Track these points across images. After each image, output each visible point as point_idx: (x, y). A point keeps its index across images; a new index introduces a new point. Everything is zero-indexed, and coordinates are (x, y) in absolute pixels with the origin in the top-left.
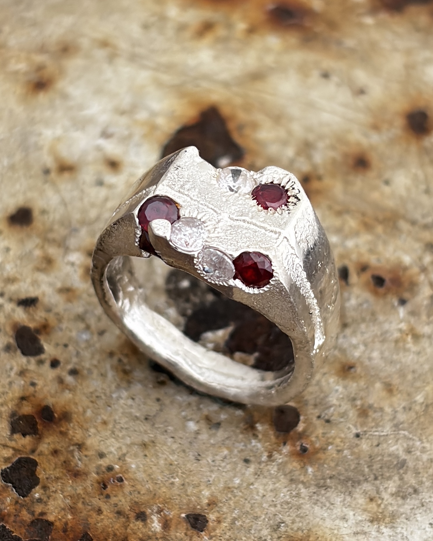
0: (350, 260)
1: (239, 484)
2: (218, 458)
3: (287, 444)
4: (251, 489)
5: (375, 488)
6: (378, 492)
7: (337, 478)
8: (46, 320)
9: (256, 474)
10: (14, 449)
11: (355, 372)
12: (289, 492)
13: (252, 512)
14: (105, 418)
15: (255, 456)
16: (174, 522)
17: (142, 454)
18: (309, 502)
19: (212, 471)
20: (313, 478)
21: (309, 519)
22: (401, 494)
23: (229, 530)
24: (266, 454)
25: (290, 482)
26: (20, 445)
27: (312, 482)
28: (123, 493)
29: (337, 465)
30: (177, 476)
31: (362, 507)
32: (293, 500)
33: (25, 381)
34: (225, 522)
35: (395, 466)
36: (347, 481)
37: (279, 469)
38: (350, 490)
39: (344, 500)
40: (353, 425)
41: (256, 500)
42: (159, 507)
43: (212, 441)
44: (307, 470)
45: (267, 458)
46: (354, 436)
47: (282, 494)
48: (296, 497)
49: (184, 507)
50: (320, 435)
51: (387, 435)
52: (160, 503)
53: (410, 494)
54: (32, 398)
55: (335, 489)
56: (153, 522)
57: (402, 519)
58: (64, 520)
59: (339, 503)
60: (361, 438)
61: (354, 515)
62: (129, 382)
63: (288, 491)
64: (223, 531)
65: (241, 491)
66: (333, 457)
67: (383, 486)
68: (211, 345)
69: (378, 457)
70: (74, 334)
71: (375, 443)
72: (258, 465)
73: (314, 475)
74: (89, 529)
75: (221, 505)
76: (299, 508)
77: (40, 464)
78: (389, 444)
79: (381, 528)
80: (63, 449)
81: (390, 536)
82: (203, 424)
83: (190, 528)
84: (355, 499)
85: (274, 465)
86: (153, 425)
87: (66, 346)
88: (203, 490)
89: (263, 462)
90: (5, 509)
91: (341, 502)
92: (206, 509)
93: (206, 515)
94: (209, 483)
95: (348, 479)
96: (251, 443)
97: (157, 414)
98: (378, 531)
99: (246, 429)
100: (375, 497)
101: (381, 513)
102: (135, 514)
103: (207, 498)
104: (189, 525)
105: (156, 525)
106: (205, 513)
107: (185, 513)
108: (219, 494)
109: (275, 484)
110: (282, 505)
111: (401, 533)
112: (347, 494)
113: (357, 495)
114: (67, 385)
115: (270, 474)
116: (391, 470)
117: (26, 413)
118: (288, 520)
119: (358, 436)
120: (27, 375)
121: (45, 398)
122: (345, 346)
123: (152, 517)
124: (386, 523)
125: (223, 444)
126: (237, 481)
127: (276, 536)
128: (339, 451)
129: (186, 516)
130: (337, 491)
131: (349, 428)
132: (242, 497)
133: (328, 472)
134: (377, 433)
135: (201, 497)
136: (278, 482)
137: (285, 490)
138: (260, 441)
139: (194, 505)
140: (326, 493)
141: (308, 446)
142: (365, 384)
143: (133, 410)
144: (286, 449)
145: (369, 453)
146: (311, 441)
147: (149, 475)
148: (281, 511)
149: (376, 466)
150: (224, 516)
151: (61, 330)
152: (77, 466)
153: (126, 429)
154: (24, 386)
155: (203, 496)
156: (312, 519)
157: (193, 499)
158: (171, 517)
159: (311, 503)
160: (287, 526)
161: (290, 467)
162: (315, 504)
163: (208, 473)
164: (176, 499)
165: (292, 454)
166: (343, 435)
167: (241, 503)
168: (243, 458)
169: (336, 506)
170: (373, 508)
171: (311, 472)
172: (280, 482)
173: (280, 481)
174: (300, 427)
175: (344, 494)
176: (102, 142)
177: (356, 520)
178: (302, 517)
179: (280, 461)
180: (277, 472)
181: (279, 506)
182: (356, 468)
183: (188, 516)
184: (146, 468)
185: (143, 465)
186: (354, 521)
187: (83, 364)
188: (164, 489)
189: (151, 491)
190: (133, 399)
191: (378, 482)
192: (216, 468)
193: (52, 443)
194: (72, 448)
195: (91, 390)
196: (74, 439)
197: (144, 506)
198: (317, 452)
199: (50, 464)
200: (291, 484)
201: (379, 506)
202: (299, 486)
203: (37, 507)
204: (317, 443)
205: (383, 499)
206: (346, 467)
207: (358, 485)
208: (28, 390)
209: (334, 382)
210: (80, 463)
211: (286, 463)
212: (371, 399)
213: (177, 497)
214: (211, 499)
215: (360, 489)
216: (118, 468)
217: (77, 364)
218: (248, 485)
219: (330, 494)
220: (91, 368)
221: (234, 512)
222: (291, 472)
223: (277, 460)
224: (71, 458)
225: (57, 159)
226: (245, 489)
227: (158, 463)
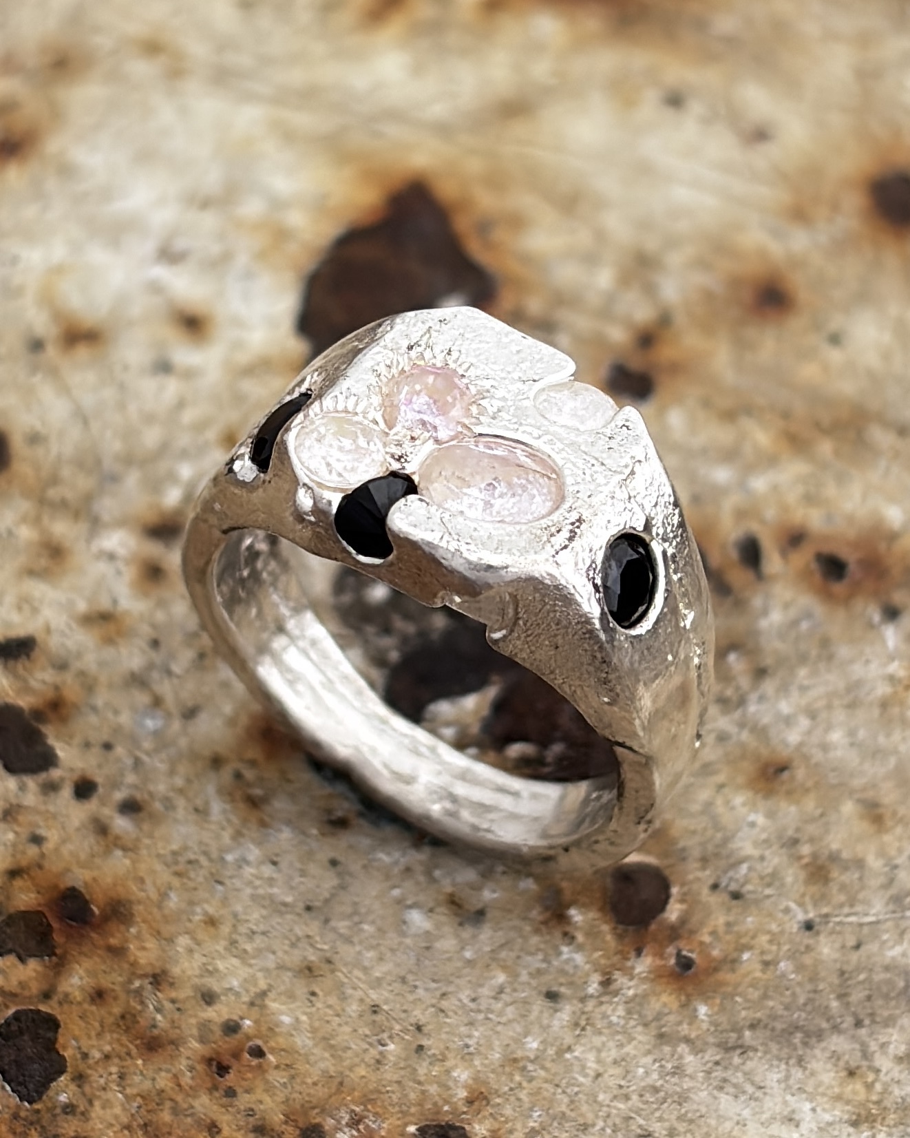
0: (762, 522)
1: (538, 1049)
2: (485, 991)
3: (645, 952)
4: (568, 1060)
5: (858, 1047)
6: (865, 1055)
7: (766, 1027)
8: (58, 689)
9: (576, 1024)
10: (2, 992)
11: (793, 778)
12: (657, 1065)
13: (573, 1114)
14: (212, 910)
15: (571, 983)
17: (306, 990)
18: (705, 1085)
19: (471, 1024)
20: (712, 1029)
21: (709, 1126)
24: (596, 978)
25: (658, 1042)
26: (15, 982)
27: (711, 1040)
28: (267, 1082)
29: (765, 996)
30: (390, 1037)
31: (829, 1092)
32: (667, 1082)
33: (16, 833)
35: (902, 992)
36: (791, 1034)
37: (629, 1012)
38: (800, 1052)
39: (787, 1078)
40: (795, 901)
41: (582, 1084)
42: (353, 1111)
43: (468, 954)
44: (695, 1010)
45: (599, 988)
46: (799, 929)
47: (641, 1070)
48: (674, 1074)
49: (413, 1110)
50: (721, 930)
51: (878, 922)
52: (353, 1101)
54: (35, 872)
55: (765, 1053)
59: (775, 1085)
60: (818, 933)
61: (814, 1110)
62: (263, 824)
63: (655, 1061)
65: (543, 1068)
66: (754, 979)
67: (876, 1040)
68: (449, 732)
69: (859, 975)
70: (125, 719)
71: (851, 942)
72: (580, 1005)
73: (711, 1023)
75: (498, 1100)
76: (682, 1098)
77: (65, 1024)
78: (885, 942)
80: (117, 988)
82: (443, 915)
84: (812, 1074)
85: (617, 1004)
86: (327, 921)
87: (108, 747)
88: (454, 1068)
89: (592, 996)
91: (779, 1081)
92: (465, 1113)
93: (467, 1127)
94: (466, 1051)
95: (794, 1028)
96: (559, 954)
97: (333, 895)
99: (545, 923)
100: (858, 1067)
101: (876, 1103)
102: (298, 1132)
103: (466, 1087)
106: (462, 1121)
107: (416, 1124)
108: (492, 1076)
109: (621, 1046)
110: (641, 1096)
112: (792, 1062)
113: (814, 1065)
114: (117, 838)
115: (611, 1024)
116: (893, 1003)
117: (23, 908)
118: (659, 1129)
119: (809, 926)
120: (21, 818)
121: (68, 870)
122: (766, 720)
124: (889, 1127)
125: (494, 959)
126: (533, 1044)
128: (766, 964)
129: (418, 1130)
130: (768, 1056)
131: (787, 910)
132: (546, 1081)
133: (744, 1013)
134: (852, 919)
135: (451, 1084)
136: (629, 1042)
137: (649, 1059)
138: (580, 948)
139: (435, 1104)
140: (743, 1064)
141: (694, 955)
142: (816, 808)
143: (275, 890)
144: (643, 965)
145: (838, 966)
146: (702, 943)
147: (325, 1039)
148: (642, 1109)
149: (857, 995)
150: (507, 1127)
151: (94, 709)
152: (154, 1026)
153: (264, 933)
154: (14, 845)
155: (455, 1081)
156: (713, 1122)
157: (433, 1089)
158: (383, 1133)
159: (710, 1088)
161: (655, 1005)
162: (721, 1088)
163: (463, 1029)
164: (393, 1092)
165: (658, 975)
166: (774, 927)
167: (546, 1094)
168: (544, 990)
169: (768, 1091)
170: (855, 1092)
171: (706, 1014)
172: (634, 1043)
173: (634, 1039)
174: (673, 912)
175: (787, 1063)
176: (161, 272)
177: (818, 1122)
178: (691, 1121)
179: (631, 992)
180: (623, 1018)
181: (635, 1097)
182: (812, 1000)
183: (423, 1131)
184: (317, 1024)
185: (310, 1016)
186: (814, 1126)
187: (151, 787)
188: (362, 1071)
189: (331, 1077)
190: (274, 863)
191: (863, 1032)
192: (481, 1016)
193: (91, 973)
194: (137, 984)
195: (175, 847)
196: (142, 961)
197: (317, 1111)
198: (716, 970)
199: (88, 1023)
200: (661, 1044)
201: (869, 1087)
202: (679, 1049)
203: (66, 1125)
204: (714, 948)
205: (878, 1071)
206: (787, 1000)
207: (819, 1041)
208: (24, 853)
209: (744, 804)
210: (159, 1017)
211: (645, 996)
212: (835, 841)
213: (395, 1087)
214: (474, 1086)
215: (824, 1050)
216: (249, 1027)
217: (136, 787)
218: (560, 1052)
219: (755, 1063)
220: (171, 794)
221: (531, 1116)
222: (658, 1017)
223: (624, 991)
224: (139, 1007)
225: (58, 315)
226: (553, 1061)
227: (343, 1010)
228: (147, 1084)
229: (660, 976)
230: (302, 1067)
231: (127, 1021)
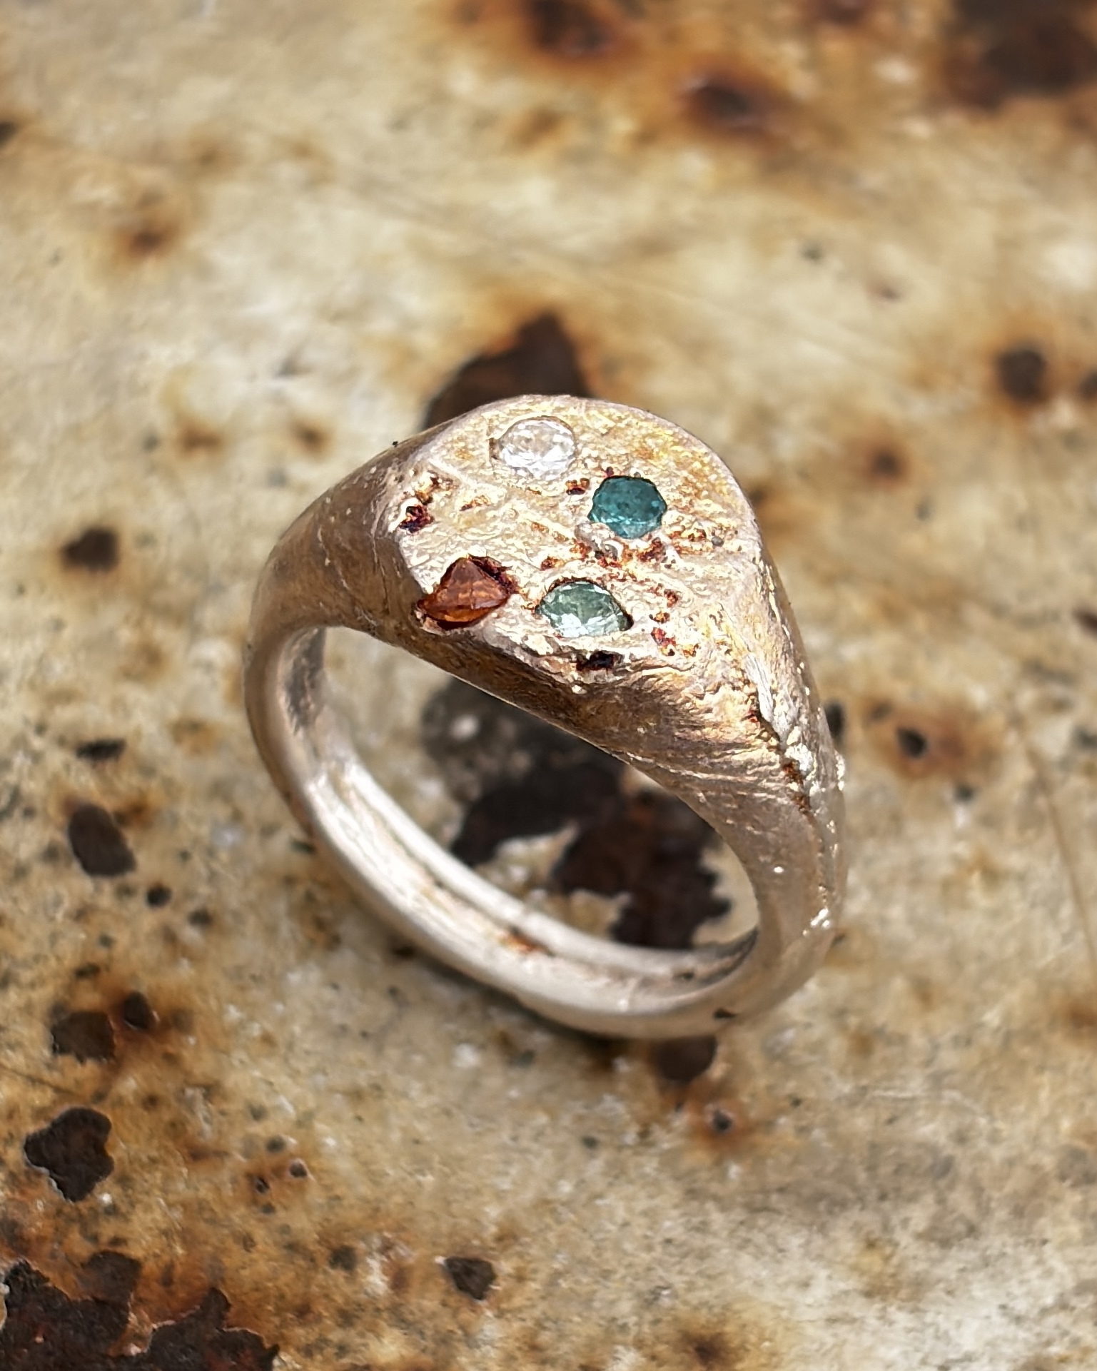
0: (849, 690)
1: (569, 1194)
2: (526, 1131)
3: (684, 1108)
4: (597, 1206)
5: (879, 1219)
6: (886, 1227)
7: (793, 1192)
8: (143, 794)
9: (609, 1173)
10: (57, 1089)
11: (848, 950)
12: (683, 1219)
13: (597, 1260)
14: (269, 1027)
15: (609, 1131)
16: (418, 1274)
17: (352, 1115)
18: (728, 1244)
19: (509, 1162)
20: (741, 1189)
21: (727, 1283)
22: (939, 1235)
23: (543, 1298)
24: (634, 1129)
25: (687, 1196)
26: (71, 1081)
27: (740, 1199)
28: (305, 1202)
29: (796, 1161)
30: (430, 1168)
31: (847, 1262)
32: (692, 1237)
33: (87, 933)
34: (534, 1280)
35: (928, 1170)
36: (817, 1200)
37: (662, 1165)
38: (823, 1220)
39: (808, 1242)
40: (836, 1070)
41: (609, 1231)
42: (385, 1237)
43: (514, 1093)
44: (727, 1169)
45: (637, 1138)
47: (668, 1223)
48: (699, 1230)
49: (442, 1241)
50: (761, 1091)
51: (913, 1099)
52: (386, 1228)
53: (959, 1237)
54: (103, 973)
55: (790, 1217)
56: (369, 1272)
57: (939, 1292)
58: (166, 1258)
59: (795, 1249)
61: (830, 1277)
62: (329, 947)
63: (682, 1214)
64: (529, 1299)
65: (574, 1212)
66: (788, 1143)
67: (898, 1214)
68: (519, 872)
69: (889, 1148)
70: (205, 830)
71: (886, 1116)
72: (616, 1154)
73: (743, 1183)
74: (223, 1280)
75: (527, 1239)
76: (703, 1255)
77: (116, 1126)
78: (917, 1119)
79: (889, 1310)
80: (169, 1095)
81: (909, 1330)
82: (492, 1053)
83: (453, 1289)
84: (833, 1241)
85: (652, 1156)
86: (379, 1049)
87: (185, 856)
88: (485, 1204)
89: (629, 1147)
90: (31, 1226)
91: (800, 1246)
92: (492, 1249)
93: (493, 1262)
94: (501, 1188)
95: (820, 1196)
96: (601, 1101)
97: (388, 1023)
98: (881, 1318)
99: (590, 1070)
100: (878, 1240)
101: (890, 1276)
102: (330, 1253)
104: (452, 1282)
105: (376, 1279)
106: (489, 1256)
107: (443, 1255)
108: (525, 1216)
109: (652, 1197)
111: (933, 1324)
112: (814, 1228)
113: (837, 1234)
114: (185, 947)
115: (643, 1175)
116: (919, 1180)
117: (86, 1008)
118: (678, 1282)
120: (94, 919)
121: (134, 975)
123: (369, 1261)
124: (901, 1300)
125: (538, 1101)
126: (566, 1188)
127: (648, 1317)
128: (801, 1130)
129: (445, 1261)
130: (792, 1221)
131: (827, 1079)
132: (575, 1225)
133: (774, 1176)
134: (891, 1093)
135: (482, 1219)
136: (659, 1195)
137: (675, 1213)
138: (621, 1097)
139: (465, 1238)
140: (768, 1226)
141: (730, 1115)
142: (868, 980)
143: (334, 1013)
144: (682, 1120)
145: (870, 1138)
146: (740, 1104)
147: (365, 1164)
148: (663, 1261)
149: (886, 1170)
150: (532, 1266)
151: (176, 820)
152: (201, 1135)
154: (85, 945)
155: (487, 1218)
156: (731, 1281)
157: (465, 1222)
158: (412, 1262)
159: (733, 1246)
160: (675, 1295)
161: (688, 1160)
162: (742, 1248)
163: (501, 1167)
164: (425, 1222)
165: (695, 1132)
167: (573, 1238)
168: (583, 1135)
169: (789, 1254)
170: (872, 1264)
171: (737, 1174)
172: (664, 1195)
173: (664, 1192)
174: (717, 1071)
175: (809, 1229)
177: (833, 1290)
178: (710, 1277)
179: (666, 1146)
180: (657, 1170)
181: (659, 1248)
182: (840, 1169)
183: (450, 1263)
184: (359, 1149)
185: (354, 1140)
186: (828, 1292)
187: (224, 900)
188: (397, 1198)
189: (367, 1201)
190: (335, 987)
191: (887, 1205)
192: (519, 1155)
193: (147, 1079)
194: (190, 1093)
195: (240, 961)
196: (197, 1071)
197: (350, 1234)
198: (751, 1131)
199: (138, 1127)
200: (690, 1199)
201: (886, 1260)
202: (706, 1206)
203: (105, 1224)
204: (752, 1109)
205: (896, 1245)
206: (818, 1167)
207: (842, 1211)
208: (93, 952)
210: (207, 1127)
211: (681, 1150)
212: (881, 1015)
213: (429, 1218)
214: (504, 1224)
215: (846, 1220)
216: (294, 1145)
217: (209, 899)
218: (592, 1198)
219: (779, 1227)
221: (556, 1258)
222: (692, 1172)
223: (661, 1143)
224: (188, 1116)
226: (584, 1206)
227: (386, 1137)
228: (189, 1193)
231: (176, 1129)
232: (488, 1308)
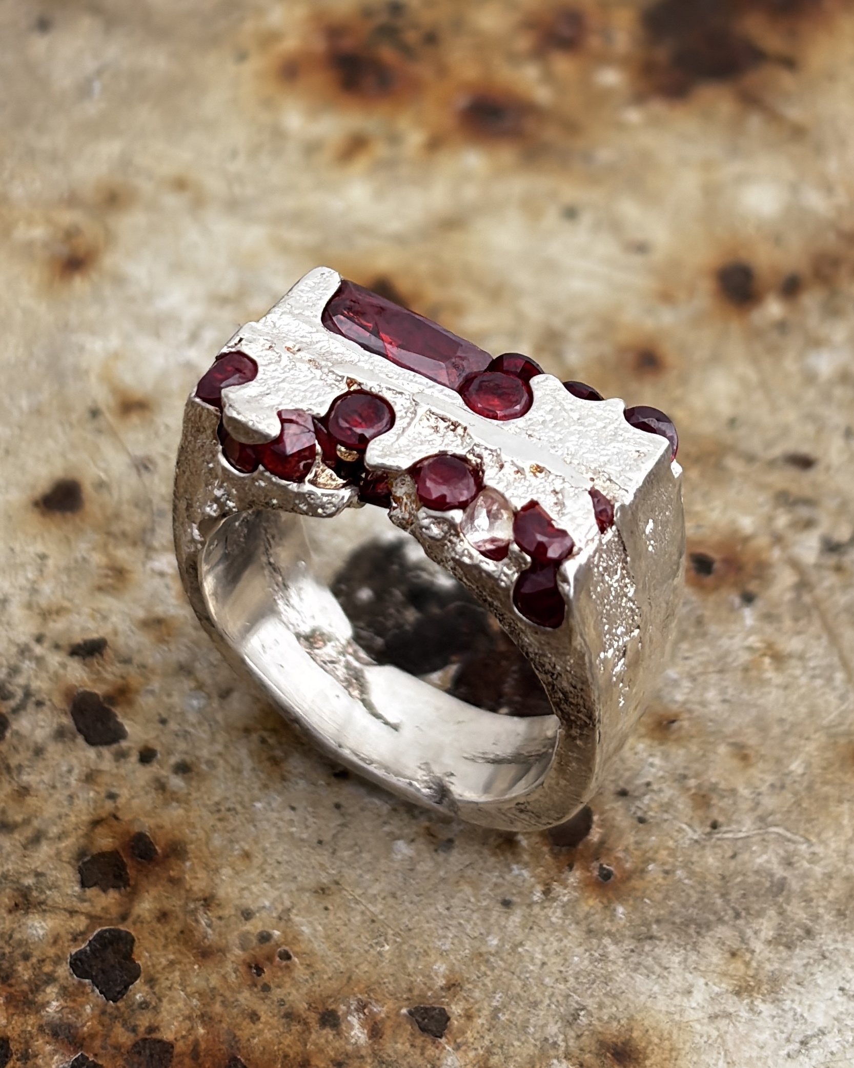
1: (497, 945)
2: (455, 901)
3: (575, 867)
4: (520, 953)
5: (737, 934)
6: (743, 939)
7: (669, 921)
8: (123, 677)
9: (526, 925)
10: (89, 916)
11: (680, 728)
12: (588, 954)
13: (526, 995)
14: (247, 847)
15: (520, 893)
16: (388, 1024)
17: (321, 906)
18: (625, 969)
19: (446, 927)
20: (628, 924)
21: (628, 999)
22: (784, 940)
23: (489, 1030)
24: (539, 888)
25: (588, 936)
26: (99, 909)
27: (627, 933)
28: (293, 979)
29: (667, 897)
30: (386, 940)
31: (718, 970)
32: (596, 967)
33: (97, 792)
34: (480, 1017)
35: (769, 890)
36: (687, 926)
37: (565, 914)
38: (694, 940)
39: (685, 960)
40: (686, 824)
41: (532, 971)
42: (359, 999)
43: (442, 873)
44: (615, 910)
45: (542, 896)
46: (690, 845)
47: (576, 959)
48: (601, 960)
49: (405, 996)
51: (748, 837)
52: (360, 992)
53: (800, 939)
54: (112, 822)
55: (669, 941)
56: (351, 1027)
57: (791, 983)
58: (192, 1038)
59: (676, 966)
60: (704, 848)
61: (706, 984)
62: (284, 780)
63: (586, 950)
64: (478, 1032)
65: (502, 959)
66: (658, 884)
67: (751, 927)
69: (736, 878)
70: (176, 700)
71: (729, 853)
72: (528, 910)
73: (629, 920)
74: (239, 1049)
75: (470, 986)
76: (607, 979)
77: (139, 939)
78: (754, 852)
79: (756, 1003)
80: (176, 909)
81: (774, 1017)
82: (421, 844)
83: (418, 1032)
84: (705, 956)
85: (556, 908)
86: (334, 852)
87: (163, 721)
88: (436, 962)
89: (537, 903)
90: (83, 1026)
91: (680, 963)
92: (444, 997)
93: (446, 1008)
94: (443, 949)
95: (689, 921)
96: (511, 870)
97: (338, 832)
98: (751, 1010)
99: (498, 847)
100: (738, 950)
101: (752, 977)
102: (319, 1016)
103: (444, 977)
104: (417, 1028)
105: (357, 1033)
106: (442, 1003)
107: (407, 1007)
108: (463, 967)
109: (561, 940)
110: (577, 978)
111: (791, 1009)
112: (689, 947)
113: (706, 950)
114: (173, 793)
115: (552, 924)
116: (762, 899)
117: (103, 850)
118: (591, 1004)
120: (99, 780)
121: (136, 819)
122: (660, 686)
123: (350, 1019)
124: (763, 995)
125: (462, 877)
126: (494, 941)
127: (572, 1034)
128: (667, 872)
129: (409, 1012)
130: (671, 943)
131: (680, 830)
132: (505, 970)
133: (651, 911)
134: (730, 835)
135: (432, 974)
136: (566, 937)
137: (580, 950)
138: (526, 865)
139: (421, 990)
140: (653, 951)
141: (612, 868)
142: (699, 749)
143: (294, 829)
144: (574, 877)
145: (720, 872)
146: (617, 858)
147: (337, 944)
148: (577, 989)
149: (735, 894)
150: (477, 1006)
151: (150, 692)
152: (205, 938)
153: (286, 863)
154: (95, 801)
155: (437, 973)
156: (631, 996)
157: (419, 979)
158: (383, 1015)
159: (629, 970)
160: (590, 1014)
161: (584, 908)
162: (635, 970)
163: (440, 932)
164: (389, 983)
166: (671, 843)
167: (505, 980)
168: (500, 898)
169: (672, 970)
170: (737, 969)
171: (623, 913)
172: (570, 937)
173: (569, 934)
174: (595, 835)
175: (685, 949)
177: (710, 994)
178: (614, 997)
179: (565, 899)
180: (561, 918)
181: (572, 980)
182: (702, 899)
183: (412, 1012)
184: (329, 932)
185: (324, 926)
186: (707, 996)
187: (198, 752)
188: (365, 967)
189: (342, 973)
190: (293, 809)
191: (741, 922)
192: (454, 921)
193: (157, 899)
194: (192, 906)
195: (217, 799)
196: (195, 888)
197: (332, 1000)
198: (629, 878)
199: (156, 938)
200: (590, 938)
201: (747, 964)
202: (604, 941)
203: (141, 1017)
204: (627, 861)
205: (753, 952)
206: (684, 900)
207: (707, 931)
208: (102, 807)
209: (644, 750)
210: (209, 931)
211: (577, 900)
212: (713, 776)
213: (391, 979)
214: (451, 977)
215: (711, 937)
216: (279, 936)
217: (186, 753)
218: (515, 947)
219: (661, 950)
220: (213, 758)
221: (494, 998)
222: (587, 916)
223: (561, 897)
224: (194, 924)
225: (116, 390)
226: (509, 954)
227: (349, 920)
228: (203, 984)
229: (587, 885)
230: (319, 966)
231: (186, 936)
232: (447, 1043)
